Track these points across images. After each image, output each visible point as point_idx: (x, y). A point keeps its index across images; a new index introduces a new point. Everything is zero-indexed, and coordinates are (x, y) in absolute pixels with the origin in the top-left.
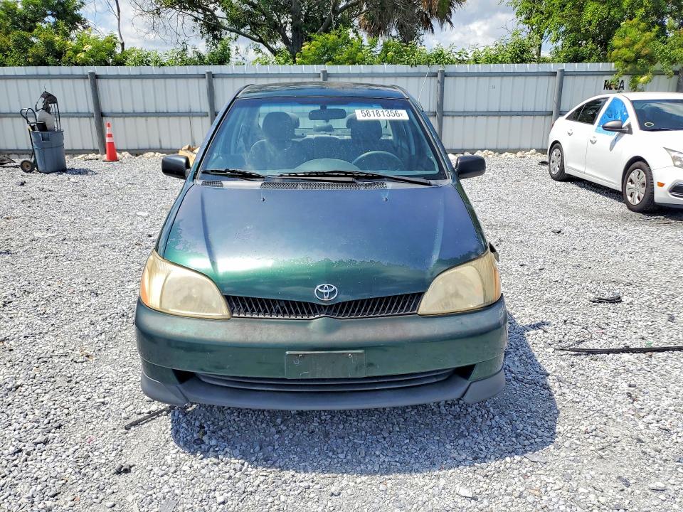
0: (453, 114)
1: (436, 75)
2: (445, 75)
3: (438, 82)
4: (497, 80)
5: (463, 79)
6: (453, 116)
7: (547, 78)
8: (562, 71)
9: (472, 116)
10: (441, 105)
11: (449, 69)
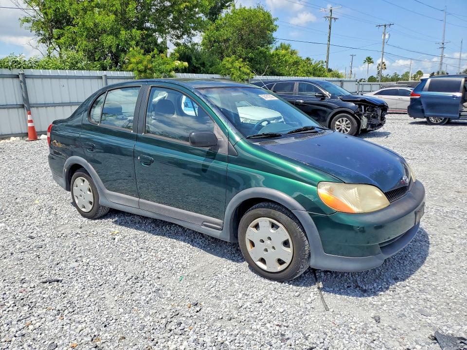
0: (38, 105)
1: (17, 77)
2: (25, 77)
3: (21, 82)
4: (64, 81)
5: (39, 81)
6: (37, 107)
7: (96, 80)
8: (106, 76)
9: (52, 106)
10: (26, 99)
11: (28, 72)
